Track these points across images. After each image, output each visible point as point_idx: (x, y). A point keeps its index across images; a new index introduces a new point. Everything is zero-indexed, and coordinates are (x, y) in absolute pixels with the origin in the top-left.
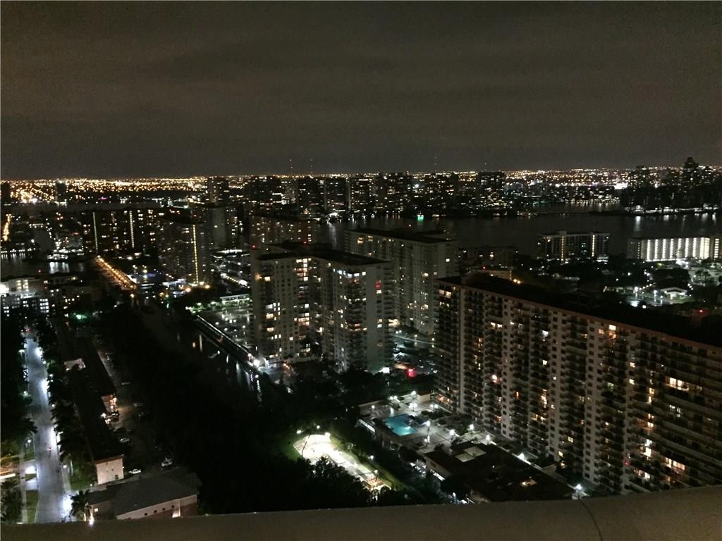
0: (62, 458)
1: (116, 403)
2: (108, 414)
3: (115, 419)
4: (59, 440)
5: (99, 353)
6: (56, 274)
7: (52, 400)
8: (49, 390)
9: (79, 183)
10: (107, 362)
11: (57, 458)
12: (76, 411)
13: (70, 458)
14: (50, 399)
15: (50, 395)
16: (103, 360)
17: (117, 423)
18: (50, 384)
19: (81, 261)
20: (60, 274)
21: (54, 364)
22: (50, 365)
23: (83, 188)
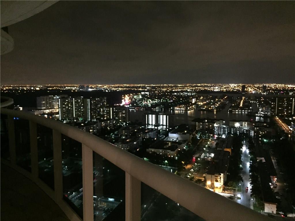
0: (251, 195)
1: (276, 180)
2: (273, 184)
3: (275, 187)
4: (251, 188)
5: (271, 157)
6: (258, 122)
7: (250, 171)
8: (250, 167)
9: (272, 86)
10: (275, 162)
11: (250, 195)
12: (259, 179)
13: (255, 197)
14: (250, 170)
15: (250, 169)
16: (273, 161)
17: (276, 189)
18: (250, 165)
19: (269, 118)
20: (259, 122)
21: (253, 157)
22: (251, 157)
23: (274, 88)
